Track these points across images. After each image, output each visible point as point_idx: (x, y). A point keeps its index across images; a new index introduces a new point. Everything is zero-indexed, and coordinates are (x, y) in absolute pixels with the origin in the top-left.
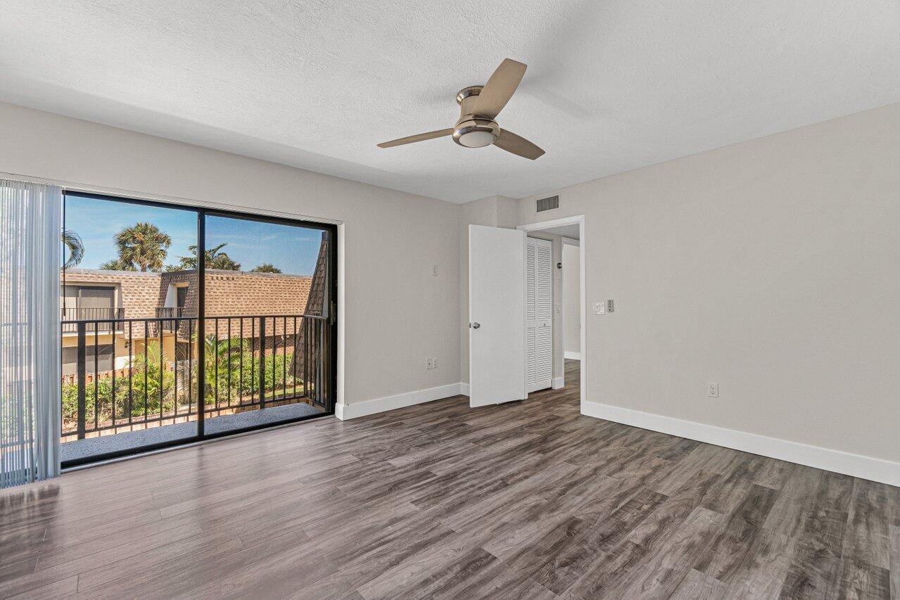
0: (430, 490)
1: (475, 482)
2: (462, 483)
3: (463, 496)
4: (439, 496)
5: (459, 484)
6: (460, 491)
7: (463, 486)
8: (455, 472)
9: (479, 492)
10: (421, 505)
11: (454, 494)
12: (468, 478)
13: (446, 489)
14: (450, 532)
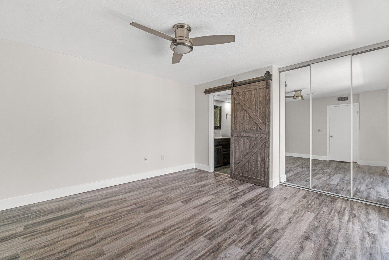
0: (206, 226)
1: (181, 232)
2: (189, 231)
3: (188, 223)
4: (200, 223)
5: (190, 230)
6: (190, 226)
7: (188, 229)
8: (193, 240)
9: (181, 225)
10: (207, 218)
11: (193, 224)
12: (185, 236)
13: (197, 227)
14: (194, 208)
